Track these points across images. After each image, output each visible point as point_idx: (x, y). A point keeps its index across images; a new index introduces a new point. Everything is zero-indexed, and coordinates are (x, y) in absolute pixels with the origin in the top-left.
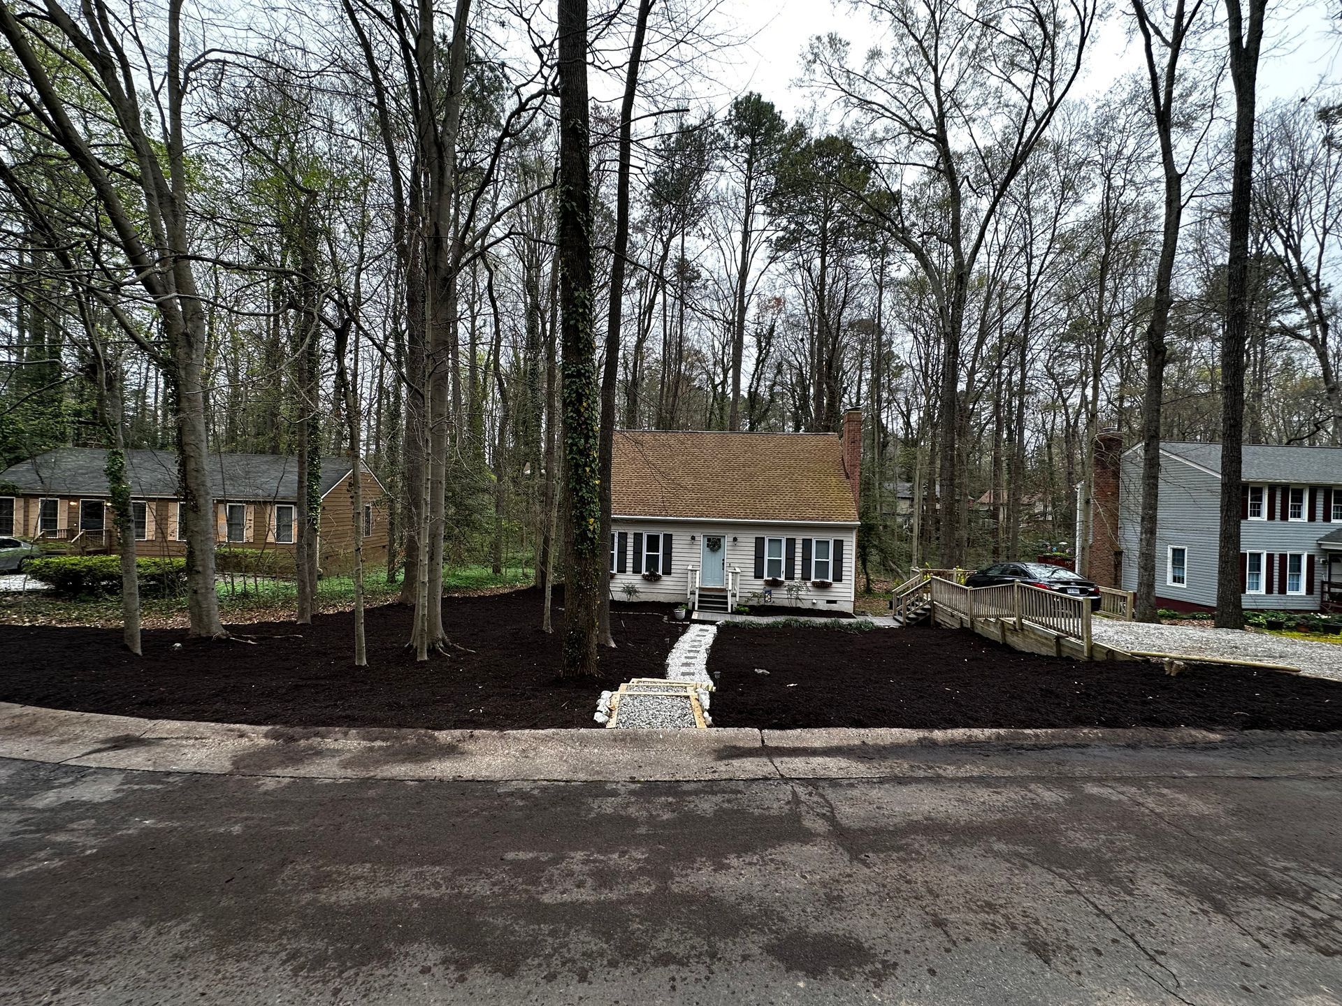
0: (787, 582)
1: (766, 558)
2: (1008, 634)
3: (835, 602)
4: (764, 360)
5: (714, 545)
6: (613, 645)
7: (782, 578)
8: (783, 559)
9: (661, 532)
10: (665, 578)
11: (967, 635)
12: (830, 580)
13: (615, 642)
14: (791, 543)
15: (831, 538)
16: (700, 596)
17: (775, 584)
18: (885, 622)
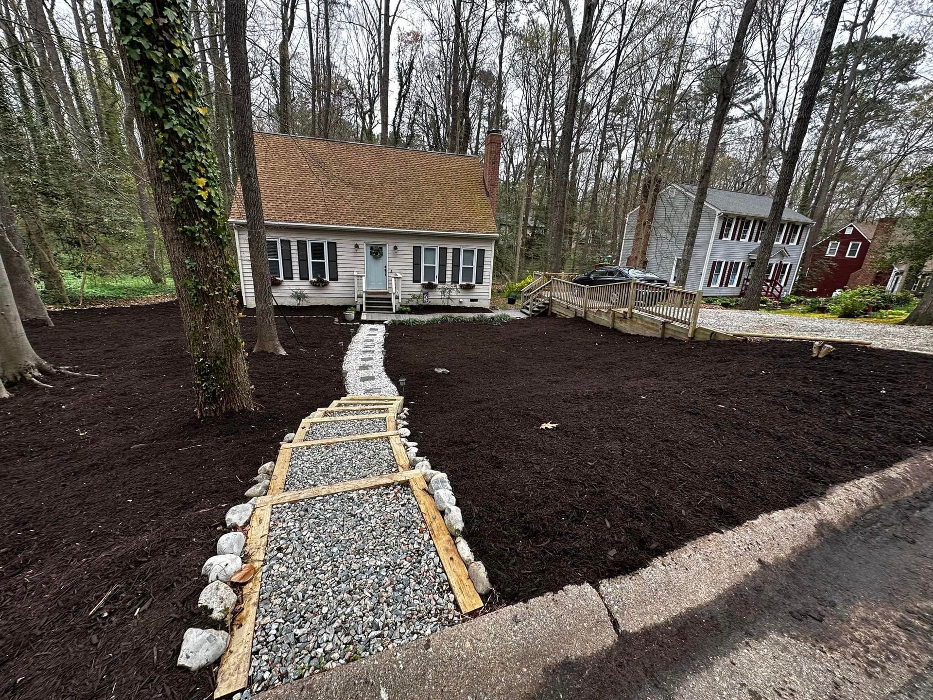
0: (440, 286)
1: (423, 265)
2: (617, 321)
3: (476, 300)
4: (405, 96)
5: (376, 253)
6: (283, 352)
7: (436, 282)
8: (437, 265)
9: (325, 240)
10: (332, 283)
11: (581, 322)
12: (474, 283)
13: (285, 348)
14: (443, 251)
15: (475, 247)
16: (367, 299)
17: (430, 287)
18: (514, 314)
